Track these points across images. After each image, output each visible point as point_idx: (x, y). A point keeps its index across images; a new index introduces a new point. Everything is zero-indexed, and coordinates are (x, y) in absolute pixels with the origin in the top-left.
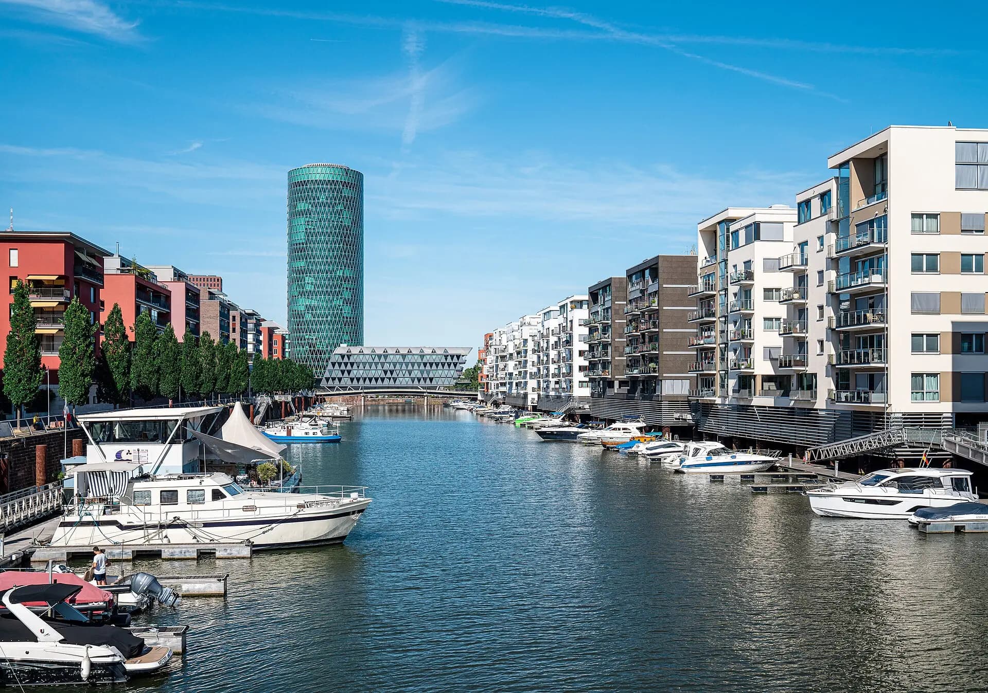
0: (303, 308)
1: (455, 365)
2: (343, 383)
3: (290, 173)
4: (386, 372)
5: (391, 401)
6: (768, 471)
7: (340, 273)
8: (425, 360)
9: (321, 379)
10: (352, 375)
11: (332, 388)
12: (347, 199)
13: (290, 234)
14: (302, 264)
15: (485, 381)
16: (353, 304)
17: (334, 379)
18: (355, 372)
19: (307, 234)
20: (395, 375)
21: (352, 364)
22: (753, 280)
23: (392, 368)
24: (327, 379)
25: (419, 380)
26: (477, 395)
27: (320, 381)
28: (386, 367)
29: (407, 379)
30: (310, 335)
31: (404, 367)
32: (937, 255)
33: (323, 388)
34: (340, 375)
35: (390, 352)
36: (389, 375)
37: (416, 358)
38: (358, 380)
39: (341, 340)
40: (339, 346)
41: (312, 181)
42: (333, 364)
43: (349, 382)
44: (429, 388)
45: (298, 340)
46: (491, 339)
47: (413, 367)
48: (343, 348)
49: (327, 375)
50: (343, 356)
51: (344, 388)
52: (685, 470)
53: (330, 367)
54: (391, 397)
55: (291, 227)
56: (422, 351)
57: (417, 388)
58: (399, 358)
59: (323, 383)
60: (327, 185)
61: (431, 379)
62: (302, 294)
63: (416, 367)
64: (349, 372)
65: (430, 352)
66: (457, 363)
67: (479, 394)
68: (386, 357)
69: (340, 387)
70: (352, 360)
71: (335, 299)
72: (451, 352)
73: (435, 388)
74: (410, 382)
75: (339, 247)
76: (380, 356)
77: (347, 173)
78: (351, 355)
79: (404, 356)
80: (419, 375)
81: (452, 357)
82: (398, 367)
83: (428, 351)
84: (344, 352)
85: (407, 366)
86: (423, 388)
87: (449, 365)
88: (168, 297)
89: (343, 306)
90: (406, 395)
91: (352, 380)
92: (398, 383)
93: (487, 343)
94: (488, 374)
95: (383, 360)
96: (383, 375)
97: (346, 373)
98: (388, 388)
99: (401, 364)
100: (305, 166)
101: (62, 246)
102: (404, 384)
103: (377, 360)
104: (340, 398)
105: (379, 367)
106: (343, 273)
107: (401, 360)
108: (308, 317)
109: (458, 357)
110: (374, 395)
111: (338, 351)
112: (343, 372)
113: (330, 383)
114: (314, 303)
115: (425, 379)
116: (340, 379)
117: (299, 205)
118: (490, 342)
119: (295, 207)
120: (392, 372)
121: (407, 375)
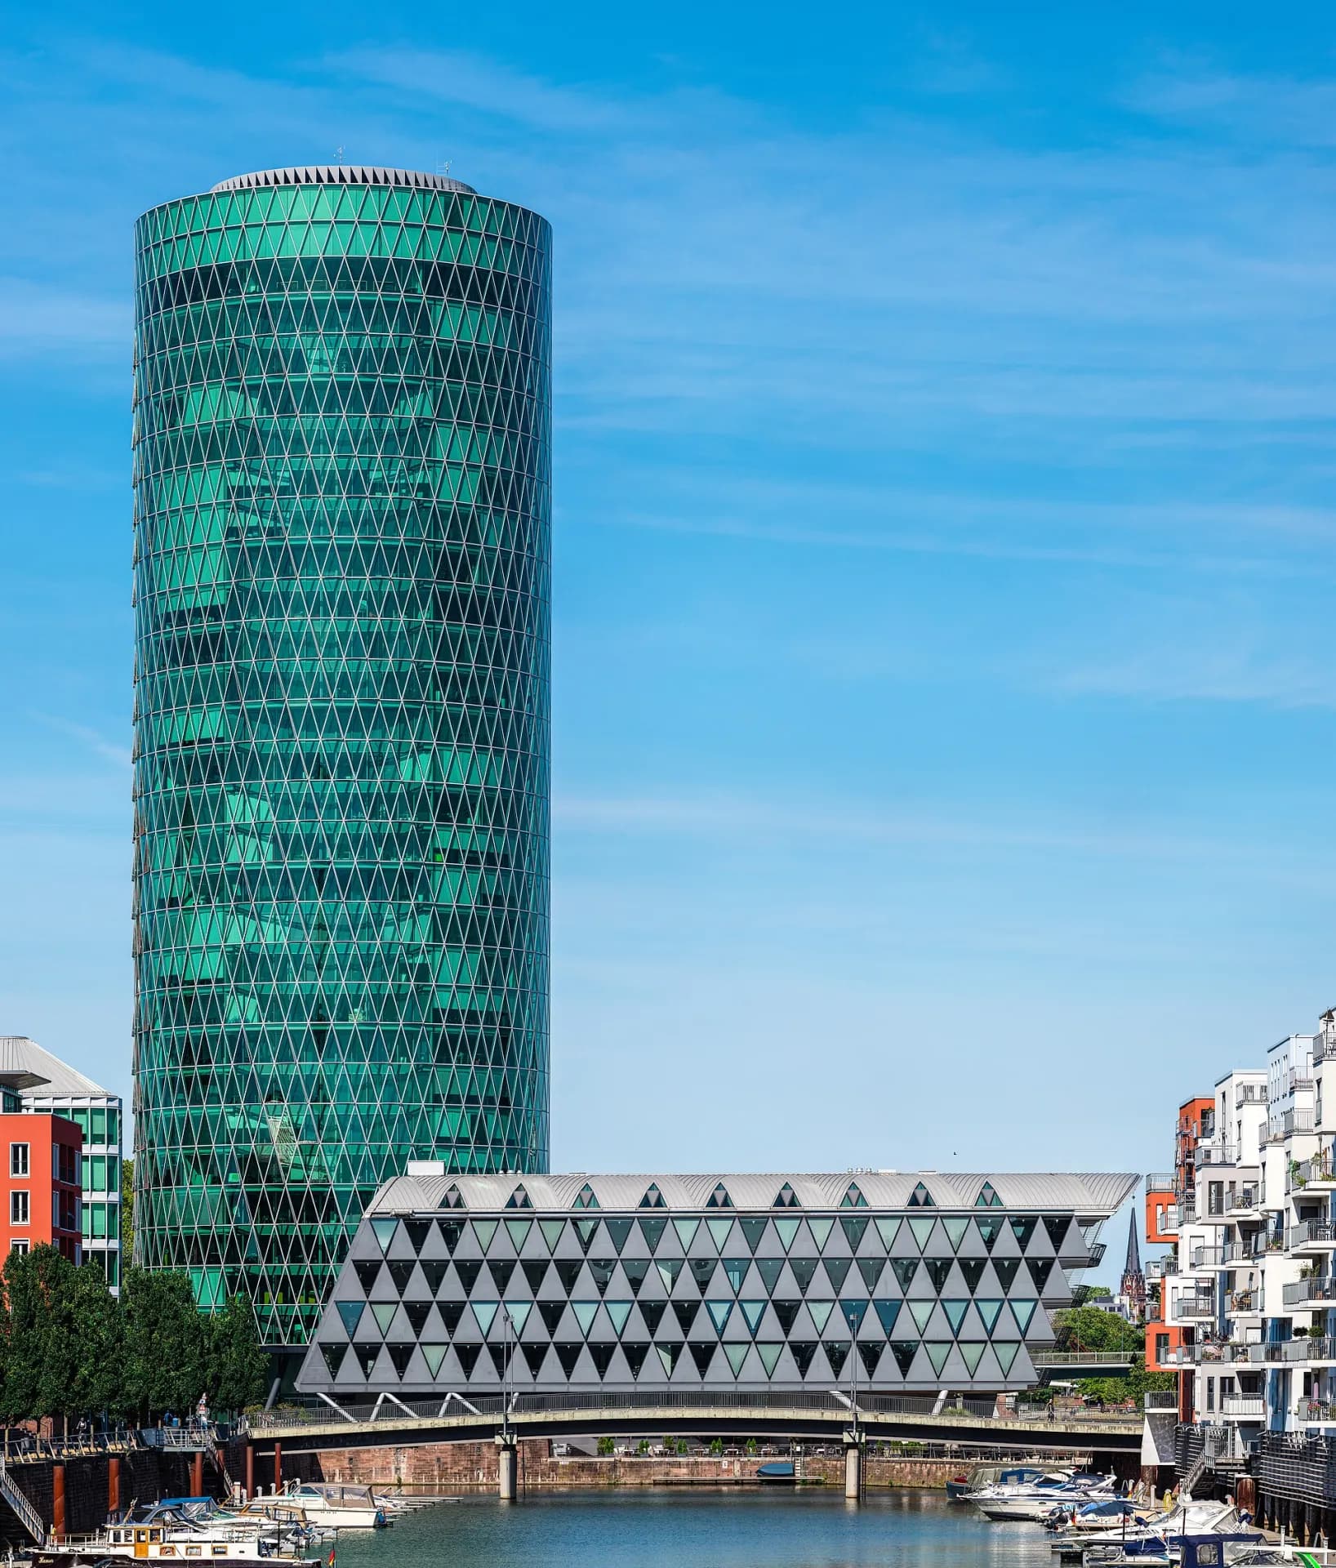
0: (212, 966)
1: (1041, 1272)
2: (417, 1375)
3: (147, 222)
4: (652, 1313)
5: (683, 1473)
7: (414, 771)
8: (870, 1247)
9: (300, 1356)
10: (466, 1332)
11: (358, 1401)
12: (455, 361)
13: (145, 560)
14: (208, 723)
15: (1174, 1361)
16: (489, 940)
17: (367, 1353)
18: (485, 1313)
19: (240, 559)
20: (702, 1330)
21: (468, 1272)
23: (687, 1289)
24: (334, 1354)
25: (837, 1358)
26: (1137, 1440)
27: (288, 1362)
28: (656, 1286)
29: (770, 1352)
30: (251, 1115)
31: (754, 1286)
33: (310, 1402)
34: (402, 1331)
35: (677, 1200)
36: (669, 1329)
37: (820, 1237)
38: (500, 1354)
39: (423, 1136)
40: (403, 1172)
41: (265, 265)
42: (367, 1273)
43: (452, 1370)
44: (885, 1400)
45: (188, 1140)
46: (1207, 1132)
47: (804, 1282)
48: (424, 1181)
49: (332, 1328)
50: (417, 1229)
51: (427, 1400)
53: (348, 1286)
54: (682, 1451)
55: (150, 521)
56: (855, 1195)
57: (821, 1399)
58: (725, 1238)
59: (312, 1375)
60: (367, 284)
61: (905, 1356)
62: (209, 888)
63: (820, 1284)
64: (452, 1314)
65: (898, 1200)
66: (1048, 1263)
67: (1147, 1432)
68: (654, 1229)
69: (402, 1396)
70: (467, 1248)
71: (389, 914)
72: (1014, 1200)
73: (924, 1399)
74: (788, 1367)
75: (412, 631)
76: (619, 1226)
77: (454, 220)
78: (461, 1223)
79: (753, 1224)
80: (838, 1330)
81: (1025, 1224)
82: (720, 1285)
83: (881, 1198)
84: (424, 1203)
85: (771, 1281)
86: (864, 1399)
87: (1006, 1272)
89: (432, 949)
90: (762, 1441)
91: (467, 1355)
92: (719, 1371)
93: (1189, 1154)
94: (1190, 1321)
95: (635, 1246)
96: (638, 1332)
97: (434, 1325)
98: (670, 1399)
99: (738, 1266)
100: (230, 183)
102: (753, 1374)
103: (603, 1247)
104: (404, 1456)
105: (619, 1284)
106: (435, 771)
107: (738, 1247)
108: (242, 1012)
109: (1058, 1226)
110: (588, 1442)
111: (393, 1198)
112: (417, 1314)
113: (350, 1372)
114: (273, 935)
115: (871, 1354)
116: (401, 1355)
117: (194, 400)
118: (1204, 1143)
119: (174, 408)
120: (686, 1314)
121: (771, 1327)
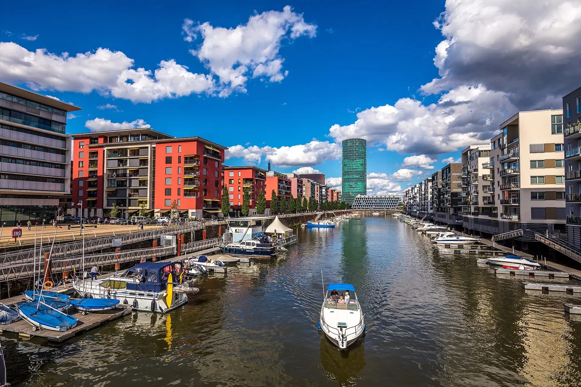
6: (474, 244)
11: (355, 209)
18: (363, 203)
22: (478, 172)
24: (354, 206)
27: (351, 206)
32: (543, 161)
33: (352, 209)
38: (363, 206)
39: (359, 193)
40: (358, 195)
43: (361, 207)
49: (353, 204)
50: (359, 199)
52: (437, 242)
53: (354, 202)
62: (347, 181)
64: (361, 204)
66: (398, 200)
69: (358, 208)
70: (362, 200)
78: (361, 198)
81: (396, 198)
84: (359, 197)
88: (290, 183)
101: (251, 170)
103: (370, 200)
104: (358, 212)
109: (398, 198)
111: (357, 197)
112: (359, 204)
116: (358, 206)
